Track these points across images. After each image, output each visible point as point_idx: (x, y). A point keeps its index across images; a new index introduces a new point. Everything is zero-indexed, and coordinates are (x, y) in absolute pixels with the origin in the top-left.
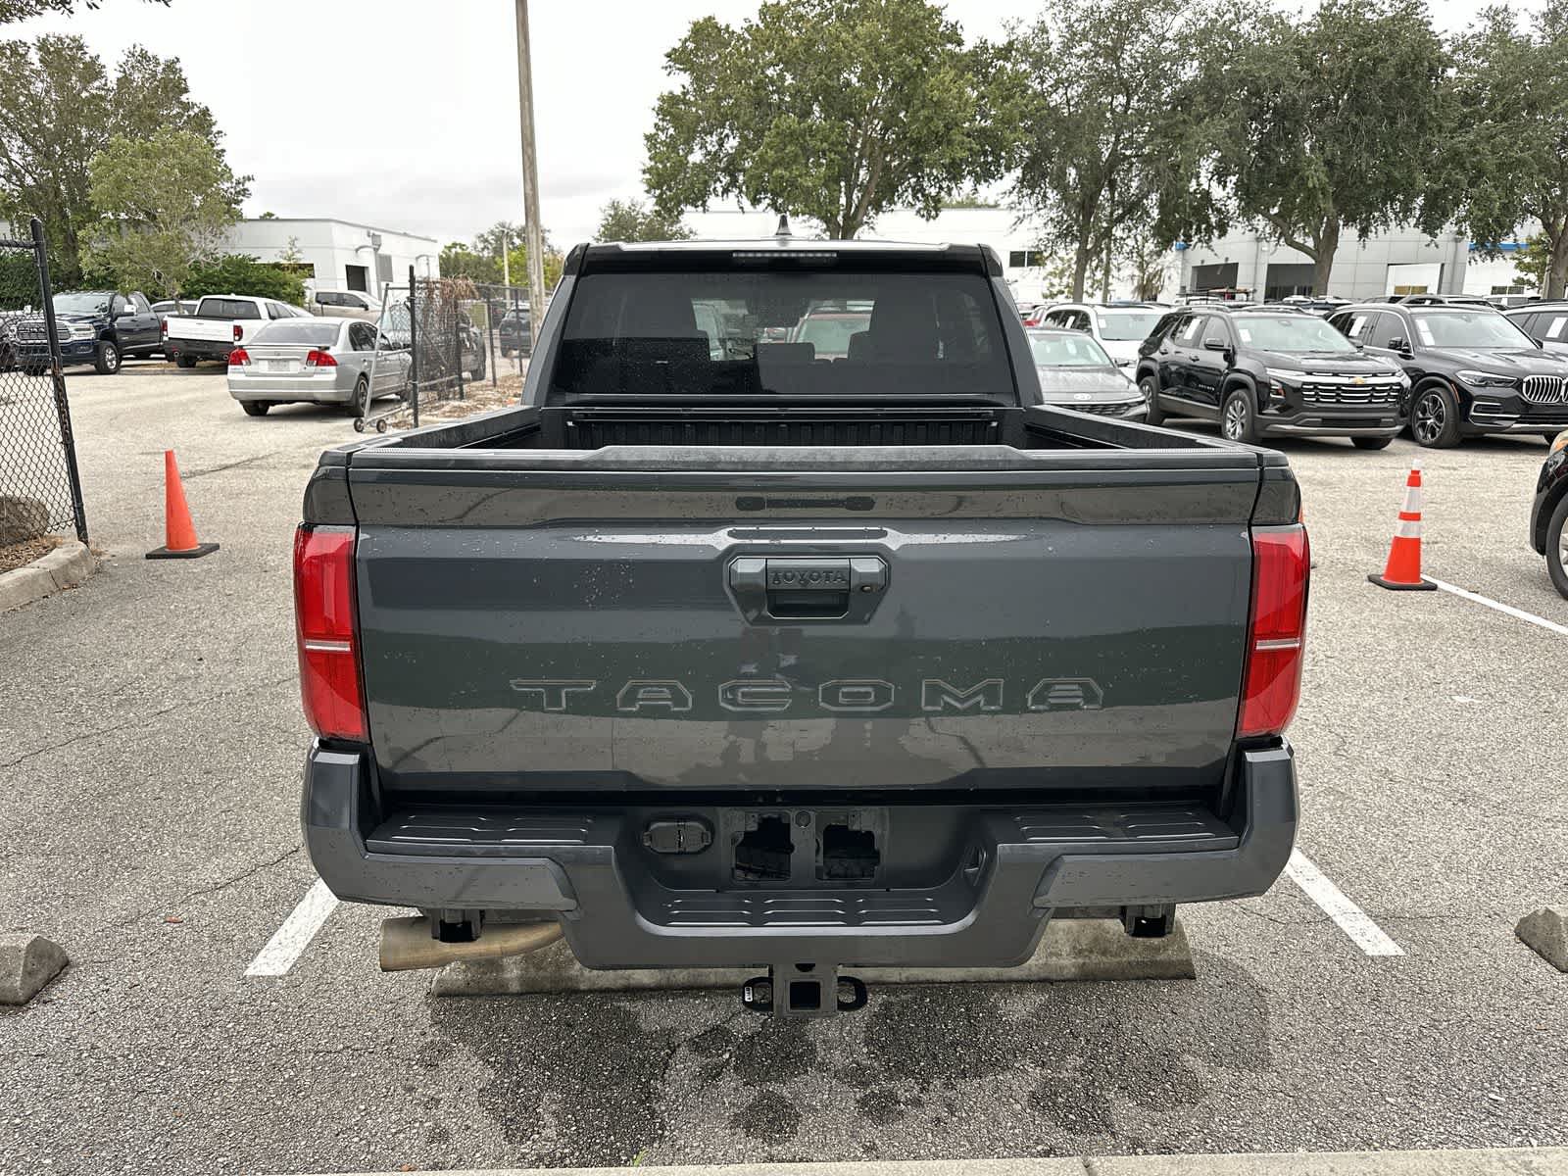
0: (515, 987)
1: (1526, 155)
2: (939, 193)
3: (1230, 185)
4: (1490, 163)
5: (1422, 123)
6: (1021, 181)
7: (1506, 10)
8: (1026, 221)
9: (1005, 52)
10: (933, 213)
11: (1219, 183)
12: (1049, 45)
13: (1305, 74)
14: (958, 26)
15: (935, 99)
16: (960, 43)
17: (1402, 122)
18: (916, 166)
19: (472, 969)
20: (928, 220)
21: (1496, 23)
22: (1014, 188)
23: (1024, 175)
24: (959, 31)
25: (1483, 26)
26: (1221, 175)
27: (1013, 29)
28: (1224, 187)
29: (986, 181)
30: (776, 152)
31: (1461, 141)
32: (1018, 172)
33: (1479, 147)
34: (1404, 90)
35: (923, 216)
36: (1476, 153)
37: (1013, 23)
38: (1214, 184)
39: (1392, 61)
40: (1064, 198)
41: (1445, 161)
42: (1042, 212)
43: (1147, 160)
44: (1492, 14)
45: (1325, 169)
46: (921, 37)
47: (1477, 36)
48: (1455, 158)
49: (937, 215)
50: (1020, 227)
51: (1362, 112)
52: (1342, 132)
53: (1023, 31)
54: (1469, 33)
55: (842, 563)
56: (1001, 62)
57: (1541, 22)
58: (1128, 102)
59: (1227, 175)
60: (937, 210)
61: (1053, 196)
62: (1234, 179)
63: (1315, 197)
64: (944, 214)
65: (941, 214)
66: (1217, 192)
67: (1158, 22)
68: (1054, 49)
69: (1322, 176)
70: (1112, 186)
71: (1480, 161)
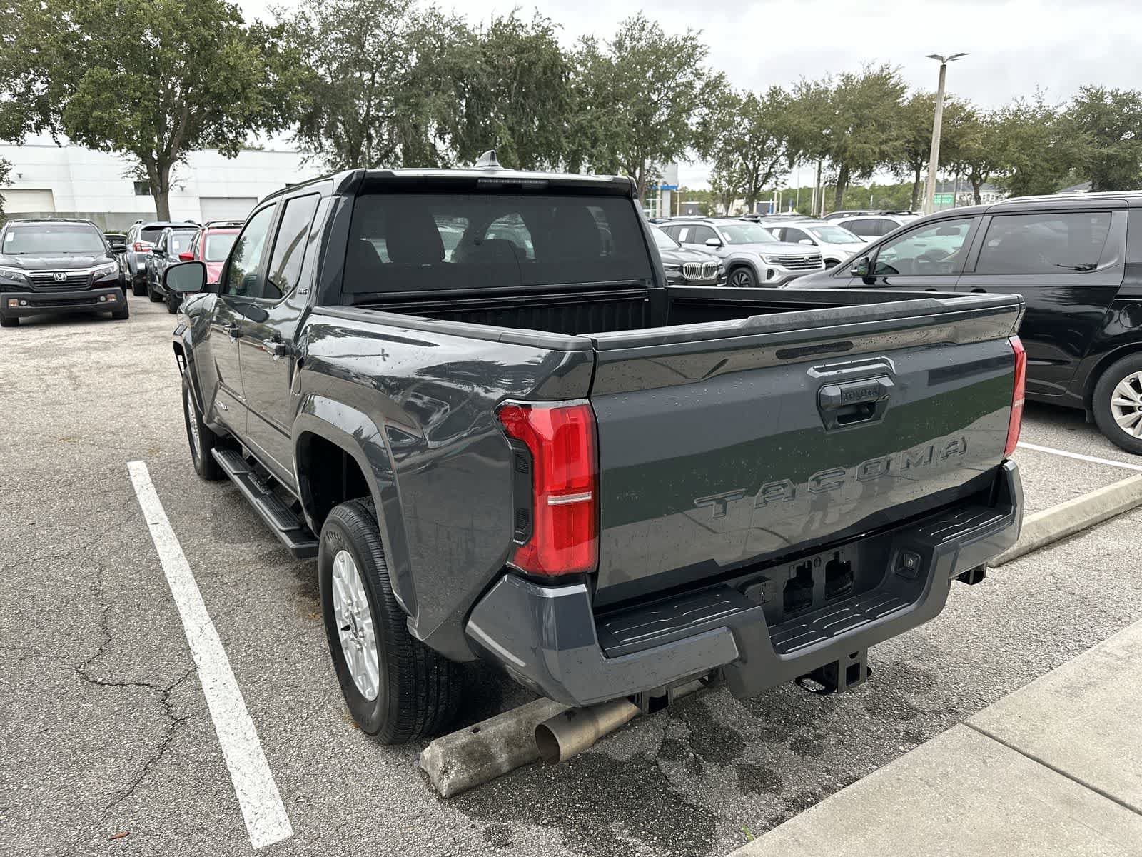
0: (505, 768)
1: (618, 129)
2: (236, 137)
3: (447, 141)
4: (601, 132)
5: (561, 106)
6: (300, 131)
7: (592, 38)
8: (310, 161)
9: (278, 32)
10: (233, 153)
11: (440, 139)
12: (312, 30)
13: (489, 69)
14: (238, 8)
15: (231, 64)
16: (241, 21)
17: (550, 104)
18: (216, 116)
19: (472, 765)
20: (229, 158)
21: (589, 46)
22: (296, 136)
23: (302, 127)
24: (239, 12)
25: (582, 47)
26: (441, 133)
27: (279, 15)
28: (444, 142)
29: (277, 130)
30: (93, 97)
31: (583, 119)
32: (298, 124)
33: (594, 124)
34: (548, 84)
35: (224, 155)
36: (592, 127)
37: (279, 10)
38: (437, 139)
39: (541, 64)
40: (337, 144)
41: (577, 132)
42: (321, 155)
43: (393, 120)
44: (585, 40)
45: (509, 132)
46: (211, 14)
47: (580, 53)
48: (581, 129)
49: (237, 155)
50: (306, 165)
51: (526, 96)
52: (516, 108)
53: (288, 18)
54: (575, 51)
55: (873, 382)
56: (275, 40)
57: (613, 48)
58: (373, 77)
59: (445, 134)
60: (236, 150)
61: (328, 143)
62: (450, 136)
63: (507, 151)
64: (242, 154)
65: (240, 154)
66: (440, 146)
67: (387, 22)
68: (316, 33)
69: (509, 138)
70: (370, 138)
71: (595, 132)
